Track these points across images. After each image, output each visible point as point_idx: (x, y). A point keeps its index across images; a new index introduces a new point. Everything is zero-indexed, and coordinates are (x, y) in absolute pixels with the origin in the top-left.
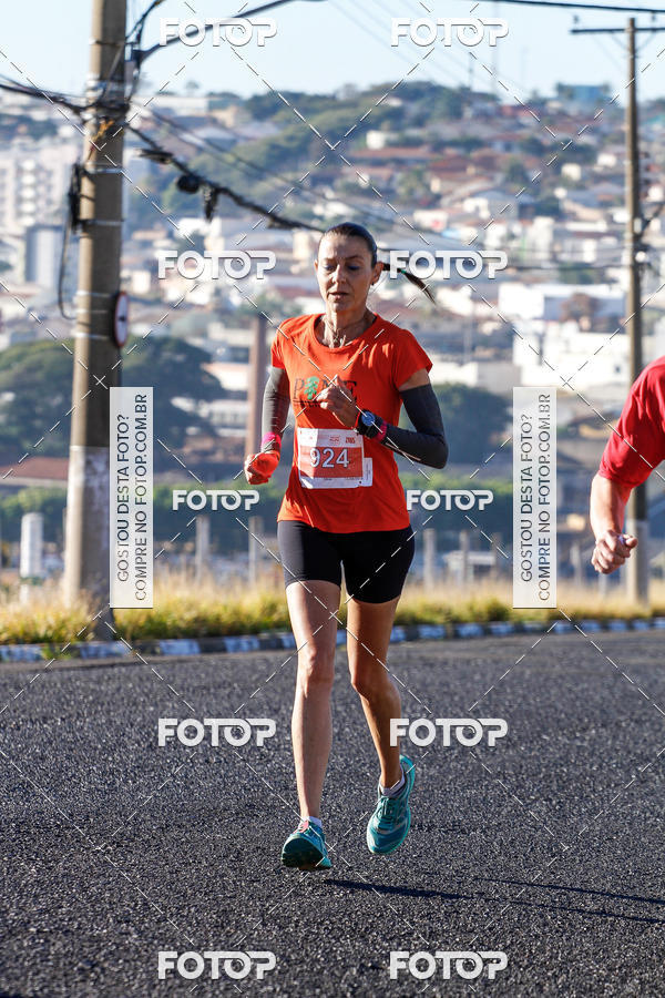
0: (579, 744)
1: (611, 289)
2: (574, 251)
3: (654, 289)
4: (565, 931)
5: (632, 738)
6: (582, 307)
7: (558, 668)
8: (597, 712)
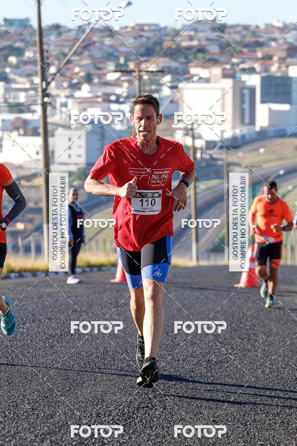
0: (21, 330)
1: (33, 115)
2: (15, 98)
3: (53, 115)
4: (15, 419)
5: (46, 327)
6: (20, 124)
7: (11, 295)
8: (30, 315)
